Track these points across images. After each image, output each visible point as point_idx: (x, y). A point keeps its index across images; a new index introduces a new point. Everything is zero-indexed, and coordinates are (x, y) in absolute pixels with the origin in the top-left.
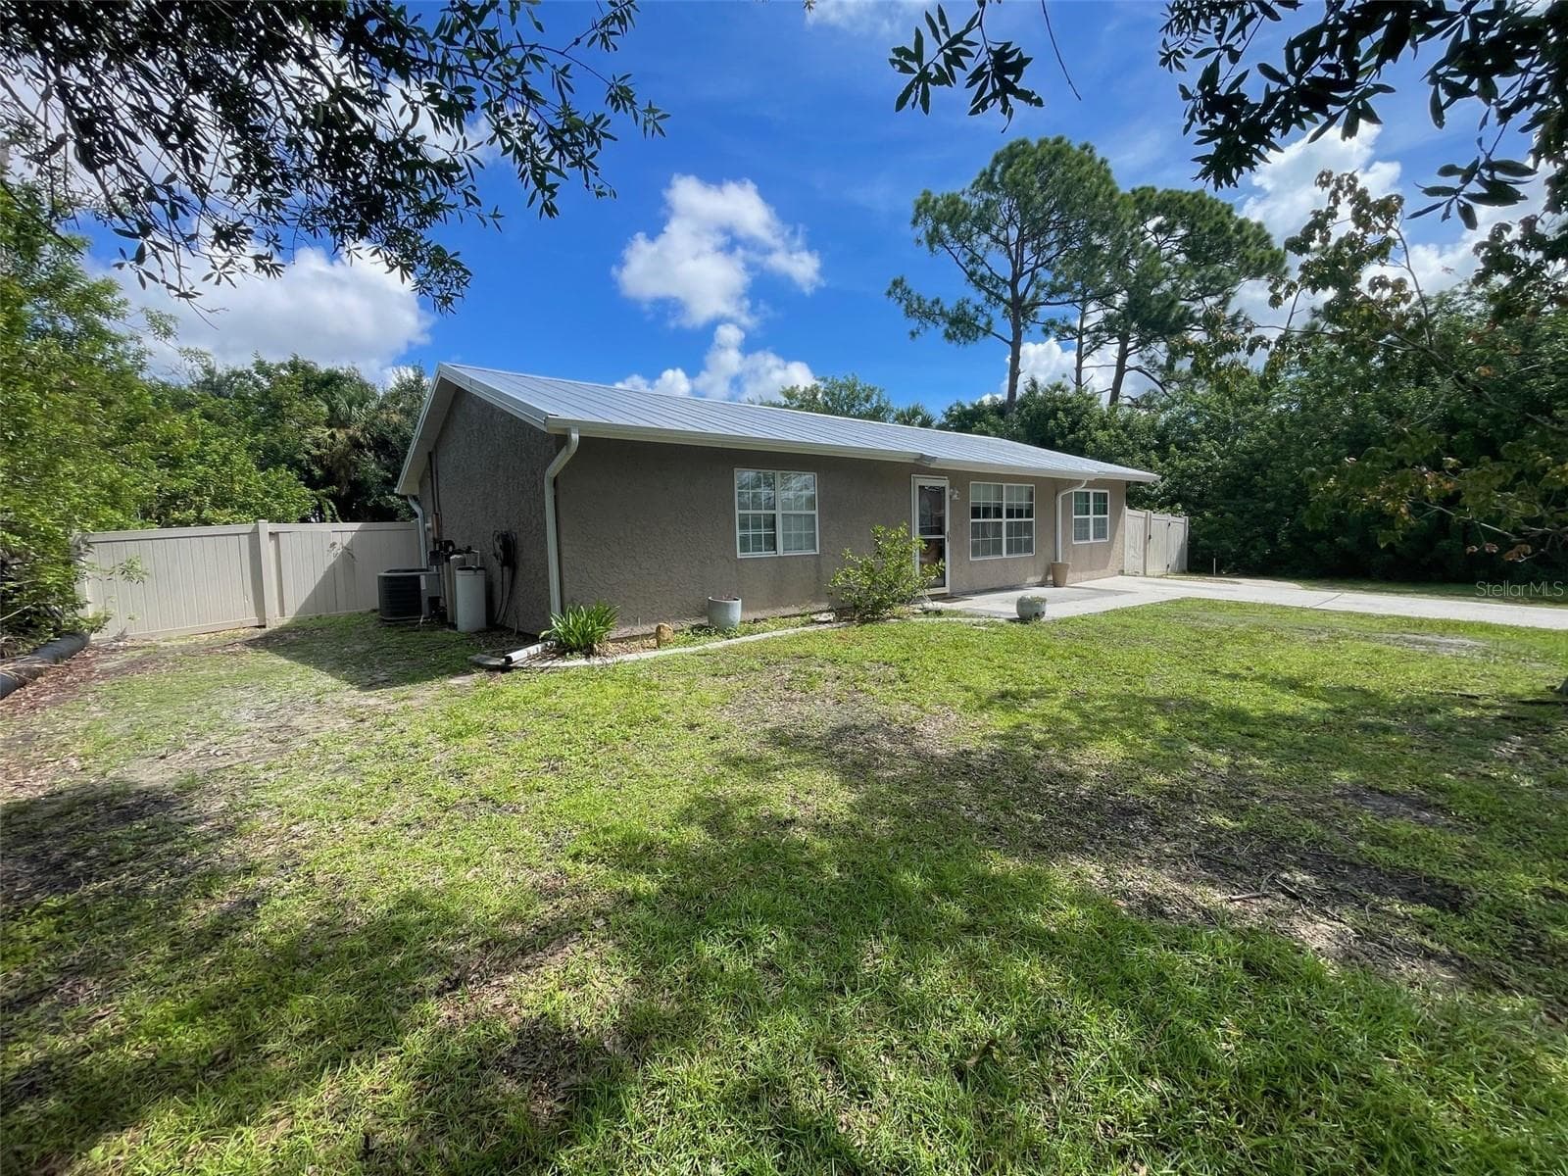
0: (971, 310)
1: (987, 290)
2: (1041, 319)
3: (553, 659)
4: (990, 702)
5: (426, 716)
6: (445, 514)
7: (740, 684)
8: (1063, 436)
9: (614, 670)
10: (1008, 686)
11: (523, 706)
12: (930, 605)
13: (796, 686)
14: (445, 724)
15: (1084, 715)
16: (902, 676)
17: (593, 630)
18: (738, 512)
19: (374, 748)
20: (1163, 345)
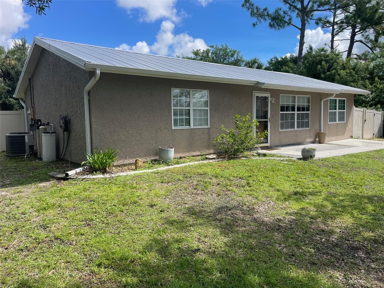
0: (281, 13)
1: (289, 4)
2: (315, 17)
3: (87, 174)
4: (289, 197)
5: (29, 200)
6: (37, 107)
7: (174, 186)
8: (324, 73)
9: (116, 180)
10: (298, 189)
11: (74, 196)
12: (261, 151)
13: (199, 188)
14: (38, 204)
15: (334, 204)
16: (248, 184)
17: (106, 162)
18: (173, 108)
19: (5, 215)
20: (372, 31)
